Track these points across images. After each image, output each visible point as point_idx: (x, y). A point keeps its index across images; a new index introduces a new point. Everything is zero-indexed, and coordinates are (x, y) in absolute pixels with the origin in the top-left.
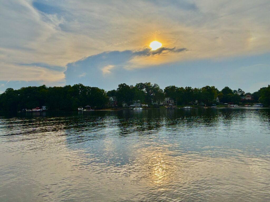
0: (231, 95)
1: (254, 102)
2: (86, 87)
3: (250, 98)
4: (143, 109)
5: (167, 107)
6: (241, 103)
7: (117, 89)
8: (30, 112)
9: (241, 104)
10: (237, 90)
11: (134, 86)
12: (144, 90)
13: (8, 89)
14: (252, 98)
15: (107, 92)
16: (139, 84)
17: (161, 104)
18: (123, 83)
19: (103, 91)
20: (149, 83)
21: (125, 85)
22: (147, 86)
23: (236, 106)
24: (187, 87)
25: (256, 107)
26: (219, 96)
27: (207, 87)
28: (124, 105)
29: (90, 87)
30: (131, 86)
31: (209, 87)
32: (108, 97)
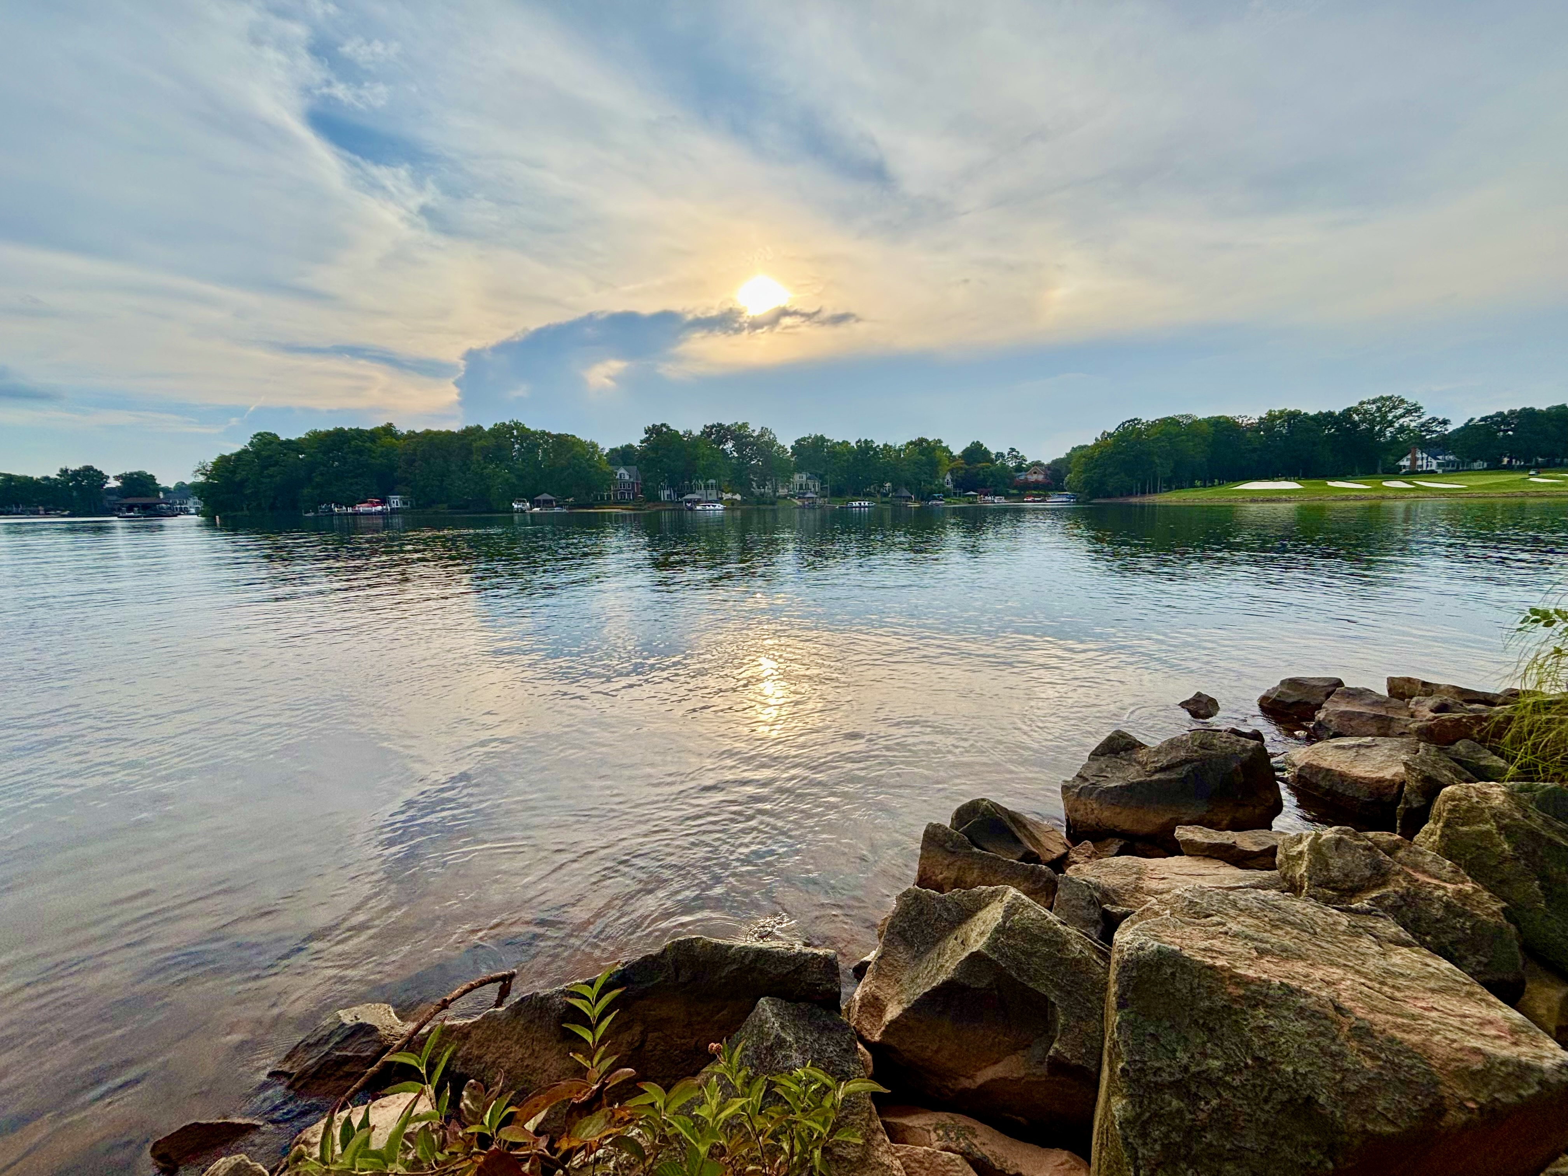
0: (988, 467)
1: (1051, 490)
2: (534, 433)
3: (1041, 477)
4: (725, 509)
5: (799, 503)
6: (1015, 492)
7: (642, 442)
8: (347, 514)
9: (1014, 495)
10: (1006, 453)
11: (697, 432)
12: (729, 446)
13: (259, 434)
14: (1046, 475)
15: (607, 451)
16: (713, 426)
17: (782, 492)
18: (658, 423)
19: (594, 446)
20: (745, 425)
21: (668, 427)
22: (738, 434)
23: (1000, 501)
24: (859, 441)
25: (1055, 501)
26: (952, 471)
27: (922, 441)
28: (664, 494)
29: (549, 434)
30: (685, 433)
31: (926, 440)
32: (611, 468)
